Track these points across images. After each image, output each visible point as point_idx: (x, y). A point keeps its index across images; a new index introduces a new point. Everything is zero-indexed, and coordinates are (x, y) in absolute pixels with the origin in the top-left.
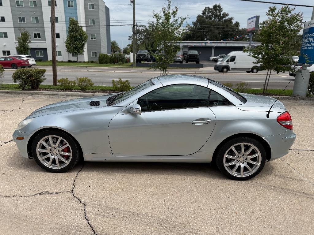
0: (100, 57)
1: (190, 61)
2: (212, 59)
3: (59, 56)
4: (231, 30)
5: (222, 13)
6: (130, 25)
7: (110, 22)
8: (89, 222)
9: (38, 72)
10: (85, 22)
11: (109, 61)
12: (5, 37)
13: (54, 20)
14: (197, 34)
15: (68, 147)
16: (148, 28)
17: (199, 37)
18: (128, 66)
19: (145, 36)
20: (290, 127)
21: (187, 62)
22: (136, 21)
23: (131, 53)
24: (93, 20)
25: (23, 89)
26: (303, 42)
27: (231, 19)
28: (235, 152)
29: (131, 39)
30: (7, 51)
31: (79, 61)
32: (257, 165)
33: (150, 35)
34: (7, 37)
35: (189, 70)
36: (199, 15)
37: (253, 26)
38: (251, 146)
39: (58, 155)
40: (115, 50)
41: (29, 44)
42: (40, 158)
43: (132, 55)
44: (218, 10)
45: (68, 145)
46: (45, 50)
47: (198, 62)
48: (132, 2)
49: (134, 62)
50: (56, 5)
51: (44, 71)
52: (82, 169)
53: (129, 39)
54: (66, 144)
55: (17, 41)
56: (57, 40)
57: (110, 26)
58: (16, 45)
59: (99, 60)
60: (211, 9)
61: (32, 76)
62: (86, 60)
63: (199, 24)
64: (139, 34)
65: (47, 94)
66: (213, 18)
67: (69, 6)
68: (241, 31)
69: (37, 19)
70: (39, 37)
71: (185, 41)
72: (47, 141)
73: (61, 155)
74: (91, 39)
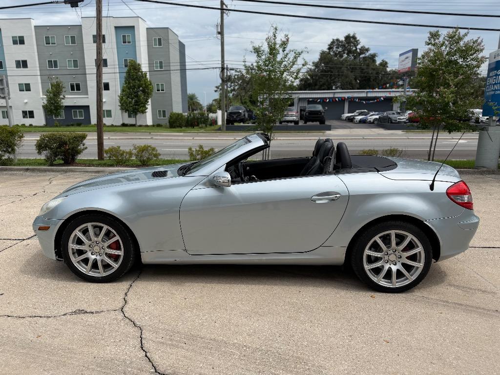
0: (171, 117)
1: (310, 121)
2: (345, 117)
3: (107, 117)
4: (375, 72)
5: (359, 47)
6: (216, 68)
7: (187, 64)
8: (148, 354)
9: (75, 137)
10: (148, 65)
11: (184, 124)
12: (26, 91)
13: (101, 63)
14: (321, 80)
15: (118, 240)
16: (244, 72)
17: (324, 84)
18: (213, 130)
19: (241, 85)
20: (468, 206)
21: (305, 123)
22: (225, 62)
23: (218, 110)
24: (161, 63)
25: (52, 165)
26: (488, 84)
27: (373, 56)
28: (382, 246)
29: (219, 90)
30: (29, 111)
31: (138, 124)
32: (418, 268)
33: (248, 84)
34: (30, 90)
35: (310, 134)
36: (323, 52)
37: (408, 64)
38: (407, 236)
39: (101, 254)
40: (195, 108)
41: (63, 101)
42: (74, 260)
43: (219, 113)
44: (352, 42)
45: (117, 238)
46: (87, 108)
47: (322, 122)
48: (219, 33)
49: (223, 124)
50: (104, 42)
51: (84, 137)
52: (138, 277)
53: (216, 91)
54: (115, 236)
55: (45, 95)
56: (104, 92)
57: (187, 71)
58: (43, 101)
59: (169, 122)
60: (342, 42)
61: (66, 143)
62: (150, 122)
63: (323, 65)
64: (232, 83)
65: (87, 172)
66: (345, 55)
67: (124, 42)
68: (390, 74)
69: (75, 62)
70: (78, 89)
71: (302, 92)
72: (85, 232)
73: (106, 254)
74: (158, 91)
